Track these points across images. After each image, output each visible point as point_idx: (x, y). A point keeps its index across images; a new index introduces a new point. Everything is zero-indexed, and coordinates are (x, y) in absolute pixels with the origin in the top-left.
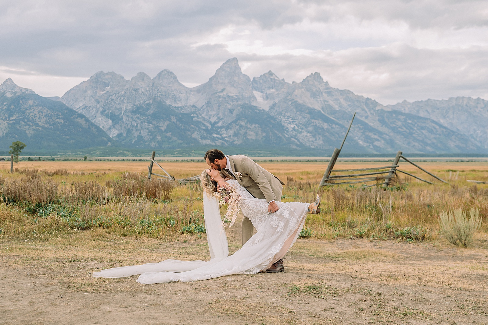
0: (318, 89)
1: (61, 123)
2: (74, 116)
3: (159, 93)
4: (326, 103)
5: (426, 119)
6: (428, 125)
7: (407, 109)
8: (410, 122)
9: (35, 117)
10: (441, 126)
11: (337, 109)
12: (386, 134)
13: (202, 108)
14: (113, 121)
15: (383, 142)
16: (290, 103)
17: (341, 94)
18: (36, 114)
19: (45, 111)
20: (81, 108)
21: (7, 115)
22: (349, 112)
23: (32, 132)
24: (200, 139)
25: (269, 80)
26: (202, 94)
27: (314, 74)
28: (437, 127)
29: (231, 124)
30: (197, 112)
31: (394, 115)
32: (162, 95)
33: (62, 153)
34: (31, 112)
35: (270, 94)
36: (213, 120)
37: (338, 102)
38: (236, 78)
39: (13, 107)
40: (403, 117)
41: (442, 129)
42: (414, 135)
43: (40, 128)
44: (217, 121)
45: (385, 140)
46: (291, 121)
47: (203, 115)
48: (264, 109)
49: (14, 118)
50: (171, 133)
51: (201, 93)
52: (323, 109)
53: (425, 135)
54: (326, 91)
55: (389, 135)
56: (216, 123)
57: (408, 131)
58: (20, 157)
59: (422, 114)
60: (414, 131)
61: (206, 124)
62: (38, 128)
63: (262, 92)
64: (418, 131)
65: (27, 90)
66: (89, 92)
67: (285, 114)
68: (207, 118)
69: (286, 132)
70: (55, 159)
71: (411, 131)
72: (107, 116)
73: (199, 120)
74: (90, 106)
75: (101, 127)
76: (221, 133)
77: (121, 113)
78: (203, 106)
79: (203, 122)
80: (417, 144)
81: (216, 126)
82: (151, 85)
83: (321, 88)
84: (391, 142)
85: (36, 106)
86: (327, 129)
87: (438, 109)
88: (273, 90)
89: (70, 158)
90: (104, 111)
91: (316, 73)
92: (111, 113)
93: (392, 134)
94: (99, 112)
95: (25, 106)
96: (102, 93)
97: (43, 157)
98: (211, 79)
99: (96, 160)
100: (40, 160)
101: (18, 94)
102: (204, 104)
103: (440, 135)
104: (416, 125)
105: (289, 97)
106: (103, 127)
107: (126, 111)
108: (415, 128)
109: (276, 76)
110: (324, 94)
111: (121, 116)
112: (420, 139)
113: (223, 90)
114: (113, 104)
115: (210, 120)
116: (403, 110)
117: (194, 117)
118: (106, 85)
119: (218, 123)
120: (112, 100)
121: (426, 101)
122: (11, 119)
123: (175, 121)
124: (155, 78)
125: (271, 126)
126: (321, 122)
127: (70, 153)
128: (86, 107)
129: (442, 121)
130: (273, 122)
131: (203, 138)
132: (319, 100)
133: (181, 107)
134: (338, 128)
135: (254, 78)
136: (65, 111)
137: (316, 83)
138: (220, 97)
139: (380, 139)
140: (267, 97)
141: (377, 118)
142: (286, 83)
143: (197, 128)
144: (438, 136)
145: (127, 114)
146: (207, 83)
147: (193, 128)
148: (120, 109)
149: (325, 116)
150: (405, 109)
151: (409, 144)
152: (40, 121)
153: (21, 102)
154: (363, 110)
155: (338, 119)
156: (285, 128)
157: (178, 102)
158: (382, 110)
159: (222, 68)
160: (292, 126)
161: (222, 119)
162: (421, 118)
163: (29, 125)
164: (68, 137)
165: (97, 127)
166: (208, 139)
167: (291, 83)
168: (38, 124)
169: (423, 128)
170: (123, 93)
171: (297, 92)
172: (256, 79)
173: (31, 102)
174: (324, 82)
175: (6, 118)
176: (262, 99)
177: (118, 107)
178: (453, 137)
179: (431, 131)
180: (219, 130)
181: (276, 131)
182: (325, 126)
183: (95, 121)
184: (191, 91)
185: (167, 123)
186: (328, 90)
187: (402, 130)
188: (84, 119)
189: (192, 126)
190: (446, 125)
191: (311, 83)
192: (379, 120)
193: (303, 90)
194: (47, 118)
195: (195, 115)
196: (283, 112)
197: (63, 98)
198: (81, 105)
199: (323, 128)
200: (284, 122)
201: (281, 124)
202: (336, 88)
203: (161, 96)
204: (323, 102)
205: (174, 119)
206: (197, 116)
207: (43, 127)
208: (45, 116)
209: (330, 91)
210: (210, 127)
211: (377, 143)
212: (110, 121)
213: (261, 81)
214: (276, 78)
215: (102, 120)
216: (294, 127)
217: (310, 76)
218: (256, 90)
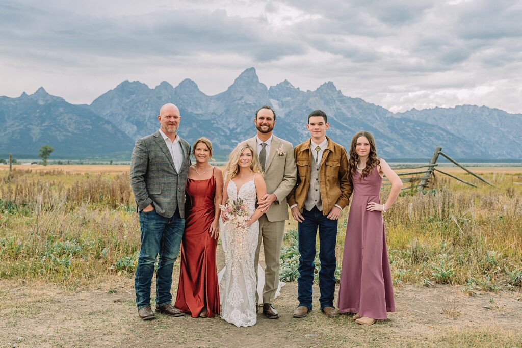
0: (331, 97)
1: (89, 129)
2: (101, 123)
3: (181, 101)
4: (339, 110)
5: (433, 126)
6: (435, 132)
7: (415, 116)
8: (419, 128)
9: (65, 123)
10: (448, 133)
11: (350, 116)
12: (396, 141)
13: (221, 115)
14: (138, 127)
15: (392, 147)
16: (305, 110)
17: (353, 102)
18: (66, 121)
19: (75, 118)
20: (108, 115)
21: (39, 122)
22: (360, 118)
23: (63, 137)
24: (219, 145)
25: (285, 88)
26: (222, 102)
27: (327, 82)
28: (444, 134)
29: (248, 130)
30: (217, 119)
31: (403, 122)
32: (184, 102)
33: (91, 158)
34: (61, 119)
35: (285, 102)
36: (232, 126)
37: (351, 109)
38: (254, 87)
39: (45, 114)
40: (412, 124)
41: (449, 136)
42: (422, 141)
43: (70, 134)
44: (235, 127)
45: (395, 146)
46: (306, 127)
47: (223, 122)
48: (280, 116)
49: (46, 124)
50: (192, 139)
51: (220, 102)
52: (336, 116)
53: (433, 141)
54: (339, 99)
55: (398, 141)
56: (234, 129)
57: (416, 137)
58: (48, 161)
59: (430, 122)
60: (422, 138)
61: (225, 130)
62: (68, 133)
63: (278, 100)
64: (426, 138)
65: (58, 98)
66: (116, 100)
67: (300, 121)
68: (226, 124)
69: (300, 138)
70: (84, 162)
71: (420, 137)
72: (132, 122)
73: (219, 126)
74: (116, 114)
75: (127, 133)
76: (239, 139)
77: (145, 120)
78: (222, 113)
79: (222, 128)
80: (425, 150)
81: (234, 132)
82: (174, 93)
83: (334, 96)
84: (400, 148)
85: (67, 113)
86: (340, 135)
87: (445, 117)
88: (288, 99)
89: (97, 162)
90: (130, 118)
91: (329, 82)
92: (136, 120)
93: (401, 140)
94: (125, 119)
95: (57, 113)
96: (128, 101)
97: (73, 161)
98: (230, 88)
99: (122, 164)
100: (69, 163)
101: (50, 102)
102: (223, 111)
103: (446, 141)
104: (424, 132)
105: (304, 105)
106: (129, 133)
107: (150, 118)
108: (423, 135)
109: (292, 85)
110: (337, 102)
111: (145, 122)
112: (428, 145)
113: (241, 98)
114: (138, 110)
115: (229, 126)
116: (412, 117)
117: (214, 123)
118: (132, 93)
119: (236, 129)
120: (137, 107)
121: (433, 109)
122: (43, 125)
123: (196, 127)
124: (177, 87)
125: (287, 132)
126: (334, 129)
127: (98, 158)
128: (112, 114)
129: (449, 128)
130: (289, 128)
131: (222, 143)
132: (332, 107)
133: (202, 114)
134: (350, 134)
135: (271, 87)
136: (93, 118)
137: (330, 91)
138: (238, 104)
139: (389, 145)
140: (283, 105)
141: (387, 125)
142: (301, 91)
143: (217, 134)
144: (444, 142)
145: (151, 121)
146: (226, 92)
147: (213, 134)
148: (144, 116)
149: (338, 123)
150: (413, 117)
151: (417, 149)
152: (70, 127)
153: (52, 109)
154: (374, 117)
155: (350, 126)
156: (300, 134)
157: (199, 109)
158: (392, 117)
159: (240, 77)
160: (307, 132)
161: (241, 125)
162: (429, 125)
163: (59, 131)
164: (96, 142)
165: (123, 133)
166: (227, 144)
167: (306, 91)
168: (68, 130)
169: (430, 134)
170: (147, 100)
171: (311, 100)
172: (273, 88)
173: (61, 109)
174: (337, 91)
175: (38, 124)
176: (278, 106)
177: (143, 114)
178: (460, 143)
179: (438, 138)
180: (237, 136)
181: (291, 137)
182: (338, 132)
183: (121, 127)
184: (211, 99)
185: (188, 129)
186: (341, 98)
187: (411, 136)
188: (110, 125)
189: (212, 132)
190: (453, 132)
191: (324, 91)
192: (389, 127)
193: (317, 98)
194: (77, 124)
195: (215, 122)
196: (298, 120)
197: (91, 106)
198: (108, 112)
199: (336, 134)
200: (299, 128)
201: (296, 131)
202: (348, 96)
203: (182, 104)
204: (335, 109)
205: (194, 125)
206: (217, 123)
207: (72, 133)
208: (75, 122)
209: (342, 99)
210: (228, 132)
211: (386, 149)
212: (135, 128)
213: (277, 90)
214: (292, 87)
215: (127, 126)
216: (309, 133)
217: (324, 85)
218: (273, 98)
